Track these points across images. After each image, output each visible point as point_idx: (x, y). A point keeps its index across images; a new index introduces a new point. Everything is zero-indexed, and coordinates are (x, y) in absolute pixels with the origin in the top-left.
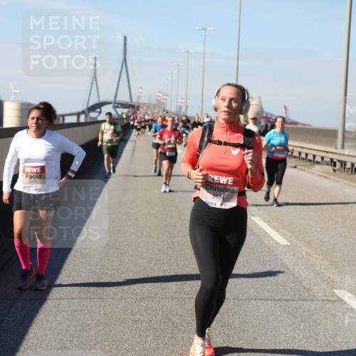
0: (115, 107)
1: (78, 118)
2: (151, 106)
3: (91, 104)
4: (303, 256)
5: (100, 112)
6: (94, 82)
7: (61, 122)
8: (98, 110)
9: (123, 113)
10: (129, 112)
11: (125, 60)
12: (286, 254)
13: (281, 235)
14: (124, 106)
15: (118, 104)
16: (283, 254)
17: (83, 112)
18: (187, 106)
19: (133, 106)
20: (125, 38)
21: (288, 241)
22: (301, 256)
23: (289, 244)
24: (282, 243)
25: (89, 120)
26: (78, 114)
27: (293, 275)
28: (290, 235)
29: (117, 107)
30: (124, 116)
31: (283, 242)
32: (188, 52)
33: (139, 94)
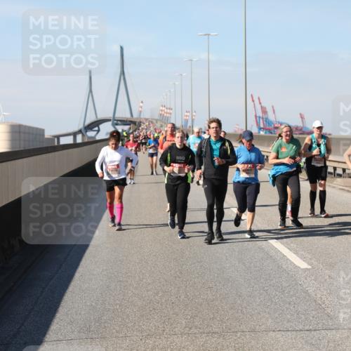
0: (115, 125)
1: (75, 139)
2: (154, 121)
3: (88, 122)
4: (326, 280)
5: (98, 131)
6: (90, 98)
7: (56, 144)
8: (96, 129)
9: (123, 131)
10: (130, 128)
11: (123, 73)
12: (306, 279)
13: (301, 258)
14: (124, 122)
15: (118, 120)
16: (303, 279)
17: (80, 131)
18: (193, 120)
19: (134, 123)
20: (122, 48)
21: (309, 264)
22: (323, 280)
23: (310, 267)
24: (302, 267)
25: (86, 140)
26: (75, 134)
27: (315, 301)
28: (310, 257)
29: (117, 124)
30: (125, 134)
31: (303, 265)
32: (191, 60)
33: (140, 109)
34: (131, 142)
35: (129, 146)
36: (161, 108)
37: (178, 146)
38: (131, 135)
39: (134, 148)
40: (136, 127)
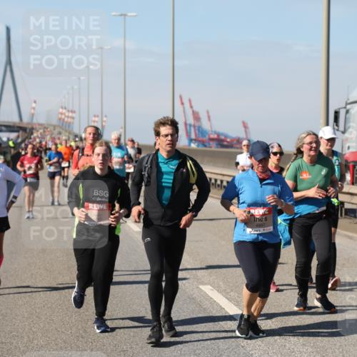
2: (51, 128)
10: (19, 136)
19: (24, 129)
32: (102, 48)
33: (32, 111)
34: (29, 155)
35: (25, 162)
36: (61, 110)
37: (98, 170)
38: (30, 146)
39: (33, 166)
40: (26, 135)
